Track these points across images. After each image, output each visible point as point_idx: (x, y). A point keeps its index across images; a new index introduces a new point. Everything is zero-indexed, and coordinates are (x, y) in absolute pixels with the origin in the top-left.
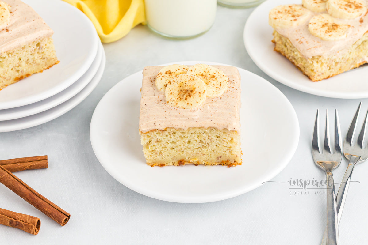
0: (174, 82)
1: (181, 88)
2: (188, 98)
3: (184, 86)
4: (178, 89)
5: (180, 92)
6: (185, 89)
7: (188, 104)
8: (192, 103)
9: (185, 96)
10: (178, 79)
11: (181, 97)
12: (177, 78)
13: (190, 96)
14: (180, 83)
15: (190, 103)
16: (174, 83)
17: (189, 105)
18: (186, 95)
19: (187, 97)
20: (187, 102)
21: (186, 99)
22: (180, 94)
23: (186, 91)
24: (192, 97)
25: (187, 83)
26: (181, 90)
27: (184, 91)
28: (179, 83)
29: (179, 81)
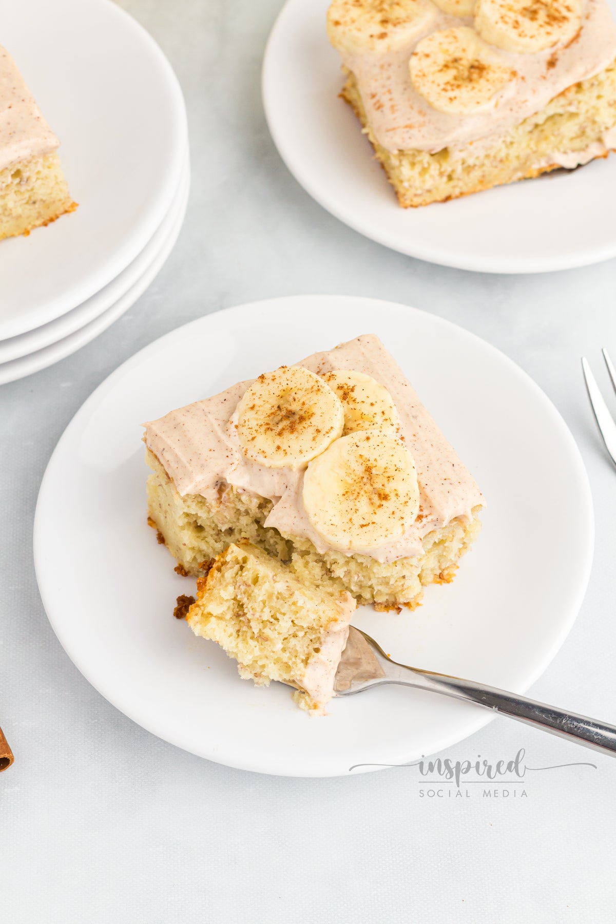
0: (273, 380)
1: (282, 402)
2: (286, 434)
3: (291, 399)
4: (274, 401)
5: (273, 411)
6: (290, 408)
7: (279, 448)
8: (288, 450)
9: (281, 426)
10: (284, 376)
11: (271, 426)
12: (284, 372)
13: (292, 429)
14: (285, 387)
15: (284, 447)
16: (271, 382)
17: (281, 452)
18: (286, 423)
19: (283, 429)
20: (278, 441)
21: (280, 434)
22: (273, 416)
23: (291, 414)
24: (295, 433)
25: (300, 395)
26: (279, 407)
27: (284, 413)
28: (281, 388)
29: (284, 384)
